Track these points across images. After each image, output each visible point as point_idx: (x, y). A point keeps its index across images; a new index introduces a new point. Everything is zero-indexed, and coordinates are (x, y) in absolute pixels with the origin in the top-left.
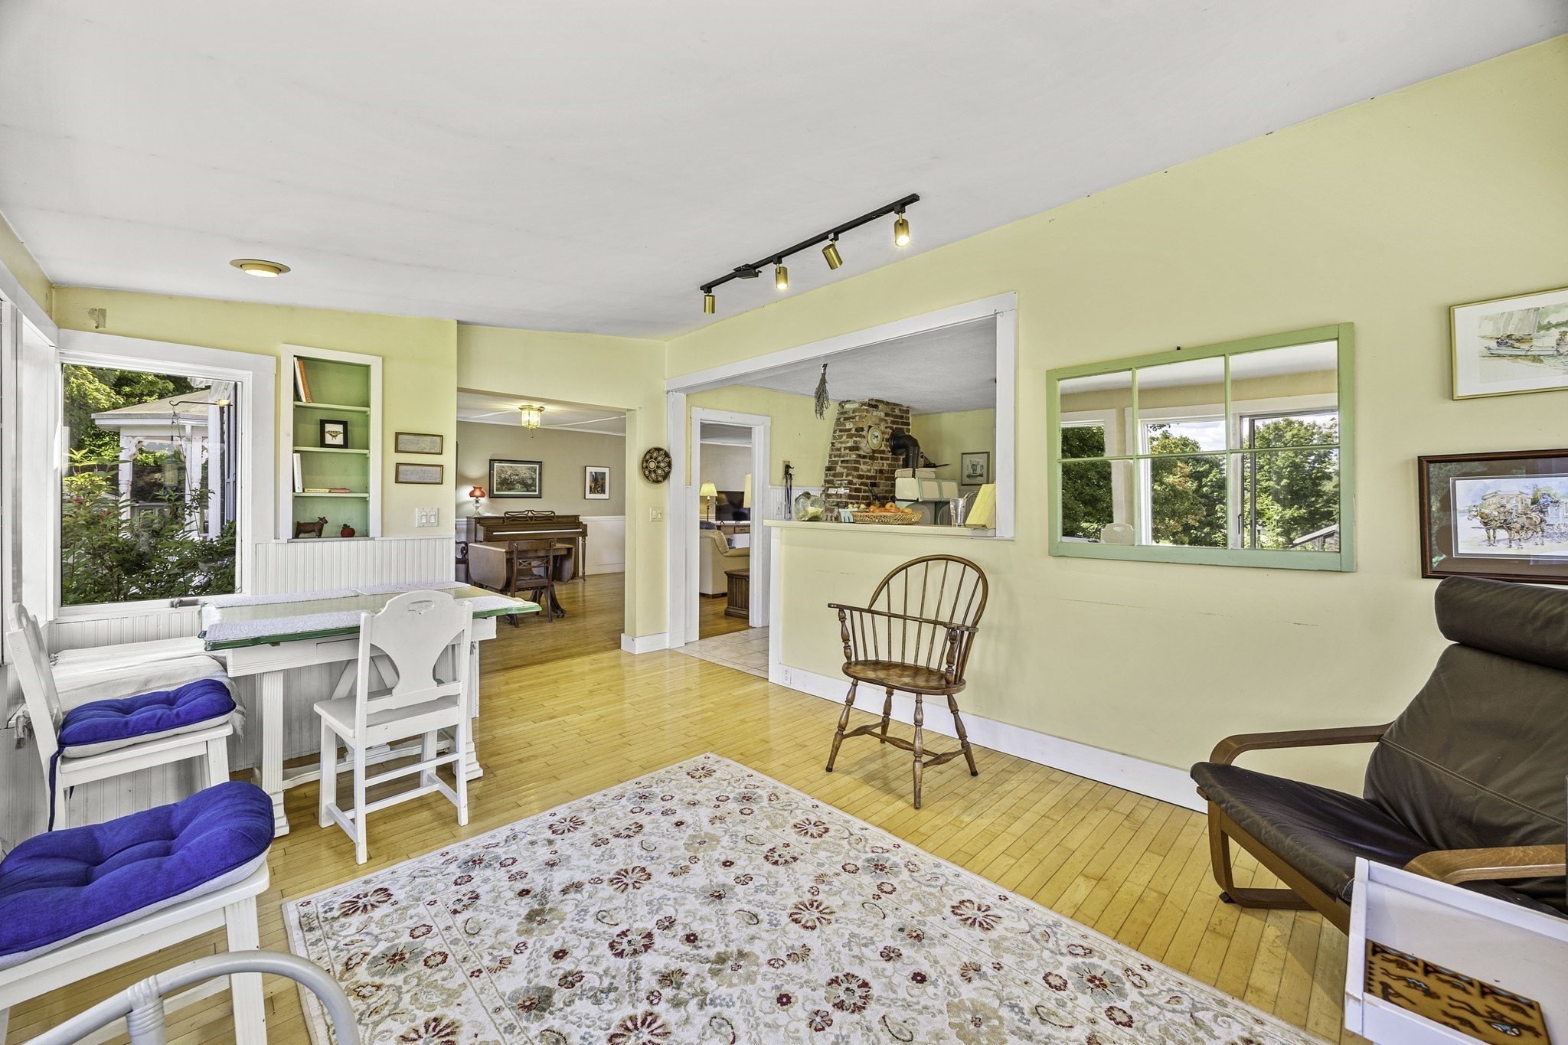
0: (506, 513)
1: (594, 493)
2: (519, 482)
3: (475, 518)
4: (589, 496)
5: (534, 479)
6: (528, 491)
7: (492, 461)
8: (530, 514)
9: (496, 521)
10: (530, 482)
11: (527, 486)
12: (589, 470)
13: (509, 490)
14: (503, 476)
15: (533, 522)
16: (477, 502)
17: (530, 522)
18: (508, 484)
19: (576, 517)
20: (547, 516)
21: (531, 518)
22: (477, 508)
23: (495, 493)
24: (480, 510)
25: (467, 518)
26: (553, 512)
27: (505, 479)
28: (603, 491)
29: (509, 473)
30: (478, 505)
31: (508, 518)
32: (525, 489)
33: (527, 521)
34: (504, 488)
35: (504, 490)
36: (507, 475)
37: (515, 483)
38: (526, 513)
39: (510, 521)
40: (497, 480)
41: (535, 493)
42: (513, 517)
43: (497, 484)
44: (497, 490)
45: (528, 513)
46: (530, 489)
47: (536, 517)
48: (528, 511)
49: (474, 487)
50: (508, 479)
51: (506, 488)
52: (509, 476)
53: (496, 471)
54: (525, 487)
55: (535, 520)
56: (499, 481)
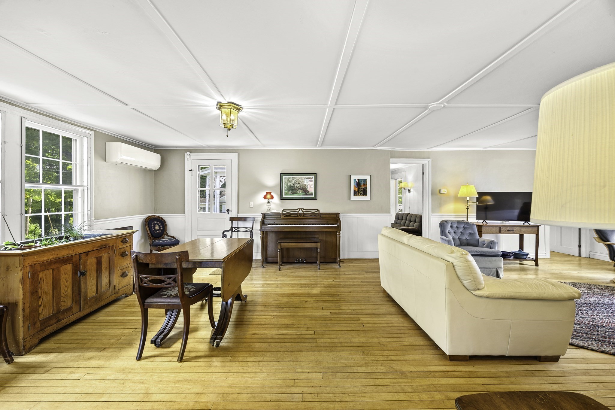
0: (283, 210)
1: (358, 195)
2: (300, 188)
4: (353, 197)
6: (306, 195)
7: (282, 175)
8: (301, 211)
9: (275, 216)
10: (308, 188)
12: (353, 178)
13: (293, 194)
14: (289, 184)
15: (301, 218)
16: (269, 202)
17: (299, 217)
18: (293, 190)
19: (338, 214)
20: (313, 213)
21: (300, 214)
22: (269, 206)
23: (284, 196)
25: (262, 213)
26: (318, 210)
27: (291, 187)
28: (365, 194)
29: (293, 182)
30: (268, 204)
31: (283, 214)
32: (305, 193)
33: (298, 216)
34: (290, 192)
35: (290, 194)
36: (292, 184)
37: (297, 189)
38: (298, 211)
39: (284, 216)
40: (285, 188)
41: (313, 196)
42: (288, 213)
43: (285, 191)
44: (285, 194)
45: (299, 211)
46: (308, 193)
47: (304, 214)
48: (300, 209)
49: (266, 192)
50: (293, 187)
51: (291, 193)
52: (294, 184)
53: (285, 181)
54: (304, 192)
55: (303, 216)
56: (286, 188)
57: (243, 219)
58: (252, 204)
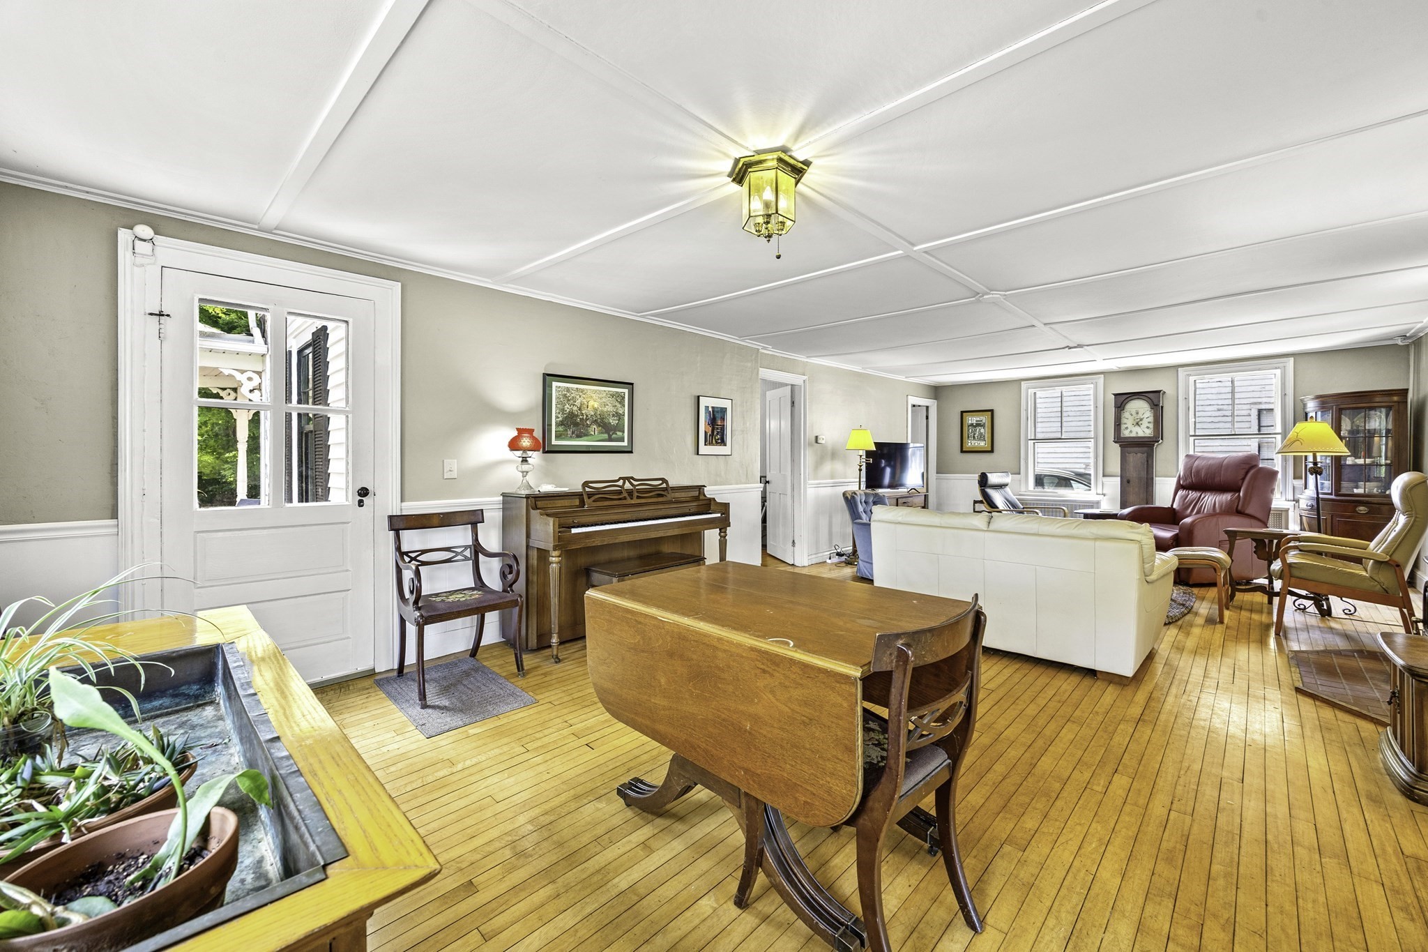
0: (586, 484)
1: (711, 444)
2: (595, 422)
3: (527, 497)
4: (704, 449)
5: (620, 416)
6: (610, 440)
7: (548, 378)
8: (628, 485)
9: (566, 502)
10: (613, 421)
11: (609, 430)
12: (704, 402)
13: (579, 436)
14: (567, 408)
15: (635, 501)
16: (524, 460)
17: (629, 501)
18: (576, 424)
19: (700, 488)
20: (655, 488)
21: (630, 493)
22: (525, 473)
23: (554, 442)
24: (530, 479)
25: (504, 495)
26: (664, 480)
27: (571, 415)
28: (722, 442)
29: (577, 404)
30: (525, 467)
31: (590, 495)
32: (606, 436)
33: (625, 498)
34: (570, 432)
35: (571, 438)
36: (575, 408)
37: (588, 422)
38: (620, 483)
39: (594, 501)
40: (557, 417)
41: (625, 443)
42: (598, 491)
43: (558, 425)
44: (558, 437)
45: (624, 483)
46: (614, 436)
47: (638, 491)
48: (624, 479)
49: (518, 429)
50: (577, 416)
51: (573, 433)
52: (580, 409)
53: (557, 398)
54: (606, 433)
55: (638, 497)
56: (561, 419)
57: (435, 521)
58: (452, 466)
